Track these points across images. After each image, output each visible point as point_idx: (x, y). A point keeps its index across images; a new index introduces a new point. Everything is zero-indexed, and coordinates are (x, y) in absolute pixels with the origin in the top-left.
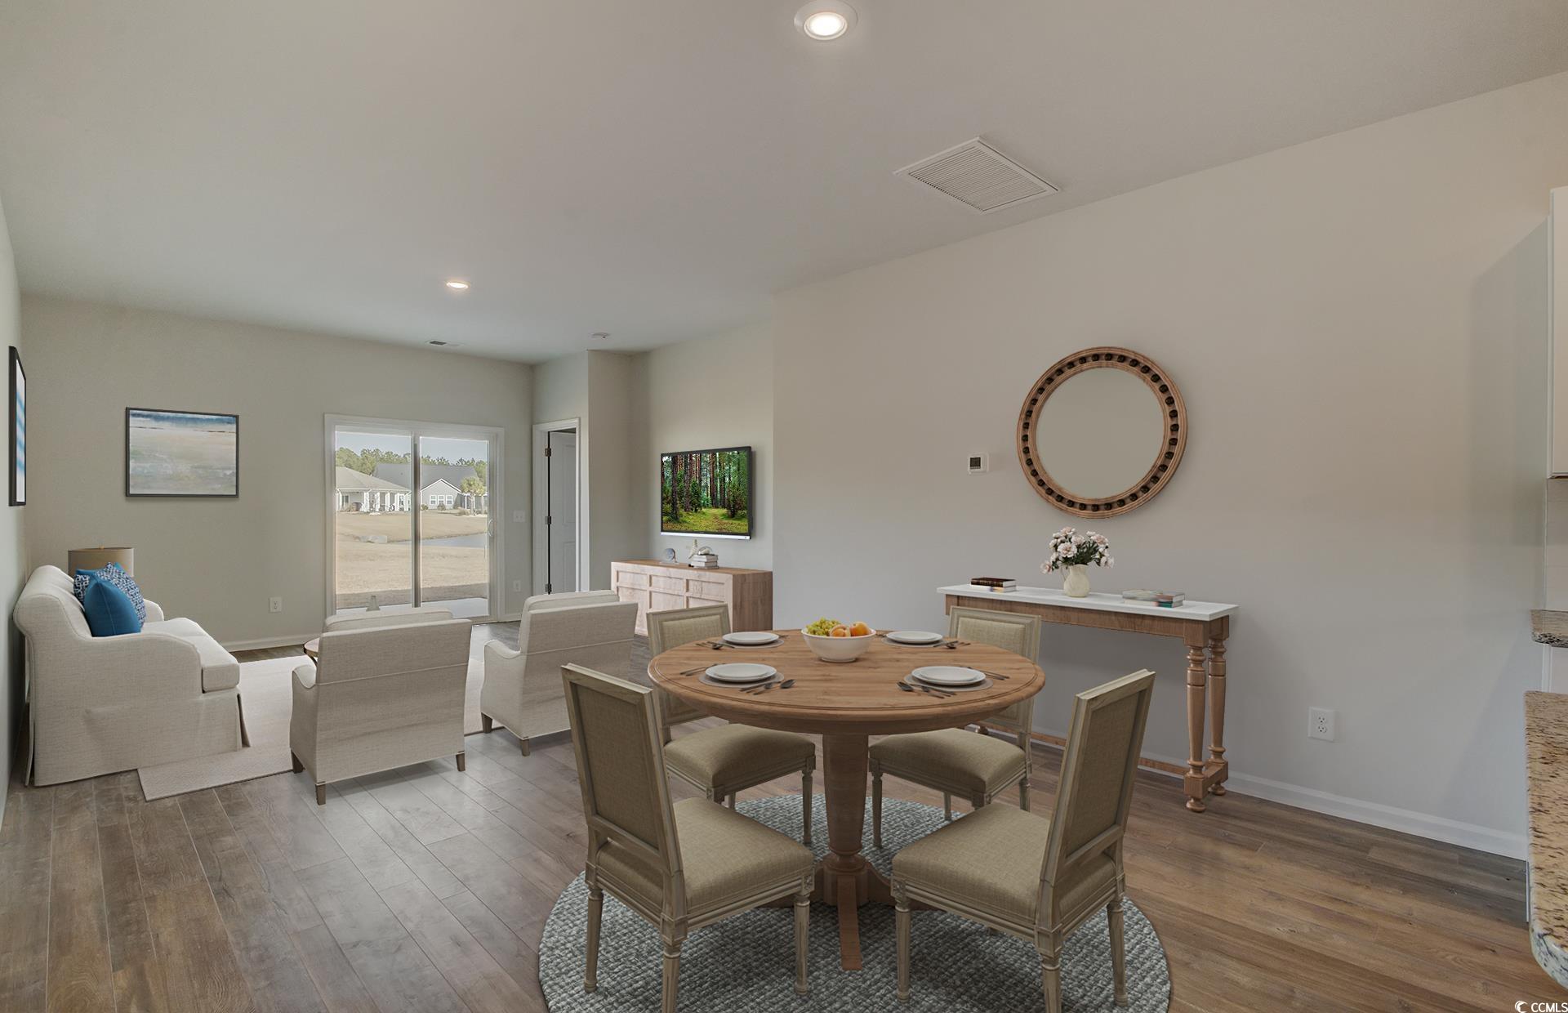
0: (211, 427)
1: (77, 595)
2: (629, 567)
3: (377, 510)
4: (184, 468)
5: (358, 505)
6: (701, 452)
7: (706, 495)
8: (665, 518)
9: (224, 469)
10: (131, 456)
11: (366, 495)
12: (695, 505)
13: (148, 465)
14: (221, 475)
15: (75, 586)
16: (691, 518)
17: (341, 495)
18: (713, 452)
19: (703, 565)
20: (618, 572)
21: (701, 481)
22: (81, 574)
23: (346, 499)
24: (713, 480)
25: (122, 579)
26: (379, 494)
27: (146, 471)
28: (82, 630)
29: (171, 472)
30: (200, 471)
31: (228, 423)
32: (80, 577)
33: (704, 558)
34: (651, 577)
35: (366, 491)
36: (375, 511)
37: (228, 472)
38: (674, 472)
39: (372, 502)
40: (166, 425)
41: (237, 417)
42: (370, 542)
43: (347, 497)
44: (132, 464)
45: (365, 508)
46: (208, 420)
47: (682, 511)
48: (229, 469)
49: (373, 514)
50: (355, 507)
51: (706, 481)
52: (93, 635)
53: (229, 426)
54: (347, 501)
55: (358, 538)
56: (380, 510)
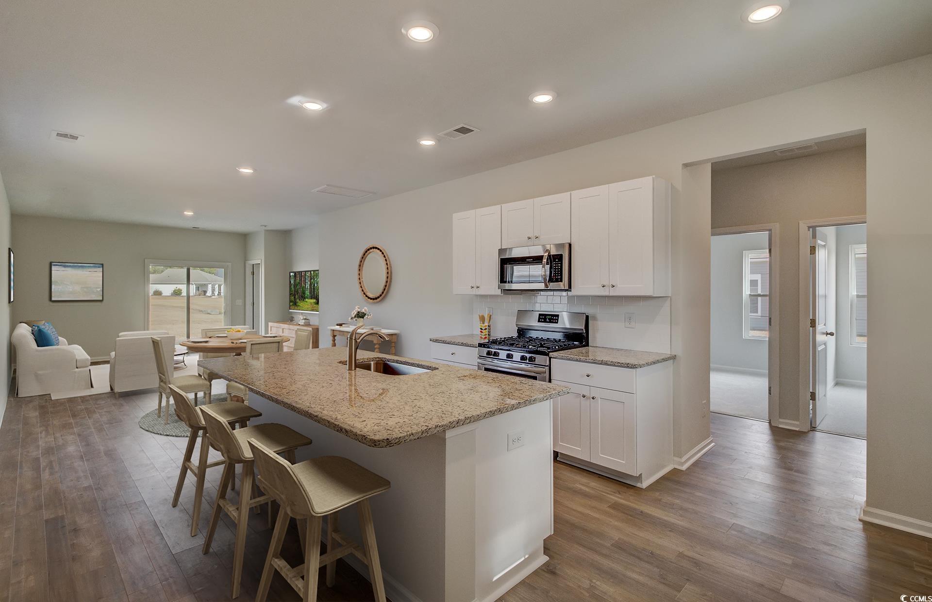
0: (90, 270)
1: (33, 334)
2: (276, 324)
3: (216, 295)
4: (78, 288)
5: (205, 292)
6: (305, 271)
7: (307, 293)
8: (291, 304)
9: (97, 288)
10: (53, 283)
11: (210, 286)
12: (303, 298)
13: (60, 287)
14: (95, 291)
15: (32, 330)
16: (301, 304)
17: (195, 287)
18: (311, 271)
19: (303, 324)
20: (271, 327)
21: (305, 285)
22: (34, 326)
23: (198, 289)
24: (310, 285)
25: (48, 329)
26: (217, 285)
27: (60, 290)
28: (34, 345)
29: (71, 290)
30: (85, 290)
31: (99, 267)
32: (34, 327)
33: (304, 321)
34: (283, 329)
35: (210, 284)
36: (214, 295)
37: (99, 290)
38: (295, 281)
39: (213, 291)
40: (69, 269)
41: (102, 264)
42: (208, 313)
43: (198, 287)
44: (53, 287)
45: (209, 293)
46: (89, 266)
47: (298, 300)
48: (99, 288)
49: (213, 297)
50: (203, 293)
51: (308, 286)
52: (38, 346)
53: (99, 269)
54: (198, 290)
55: (201, 311)
56: (218, 295)
